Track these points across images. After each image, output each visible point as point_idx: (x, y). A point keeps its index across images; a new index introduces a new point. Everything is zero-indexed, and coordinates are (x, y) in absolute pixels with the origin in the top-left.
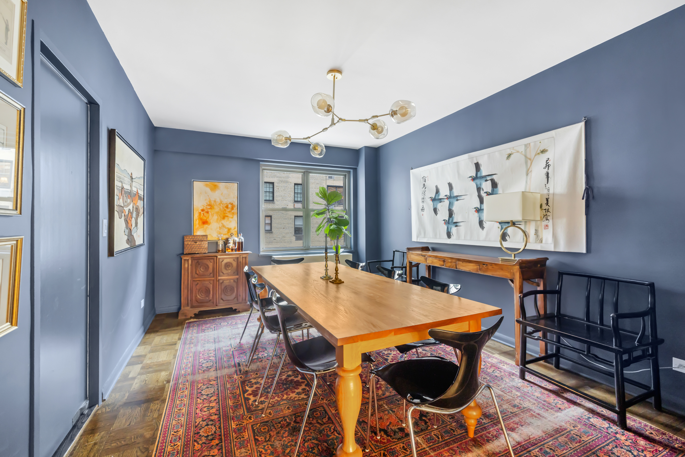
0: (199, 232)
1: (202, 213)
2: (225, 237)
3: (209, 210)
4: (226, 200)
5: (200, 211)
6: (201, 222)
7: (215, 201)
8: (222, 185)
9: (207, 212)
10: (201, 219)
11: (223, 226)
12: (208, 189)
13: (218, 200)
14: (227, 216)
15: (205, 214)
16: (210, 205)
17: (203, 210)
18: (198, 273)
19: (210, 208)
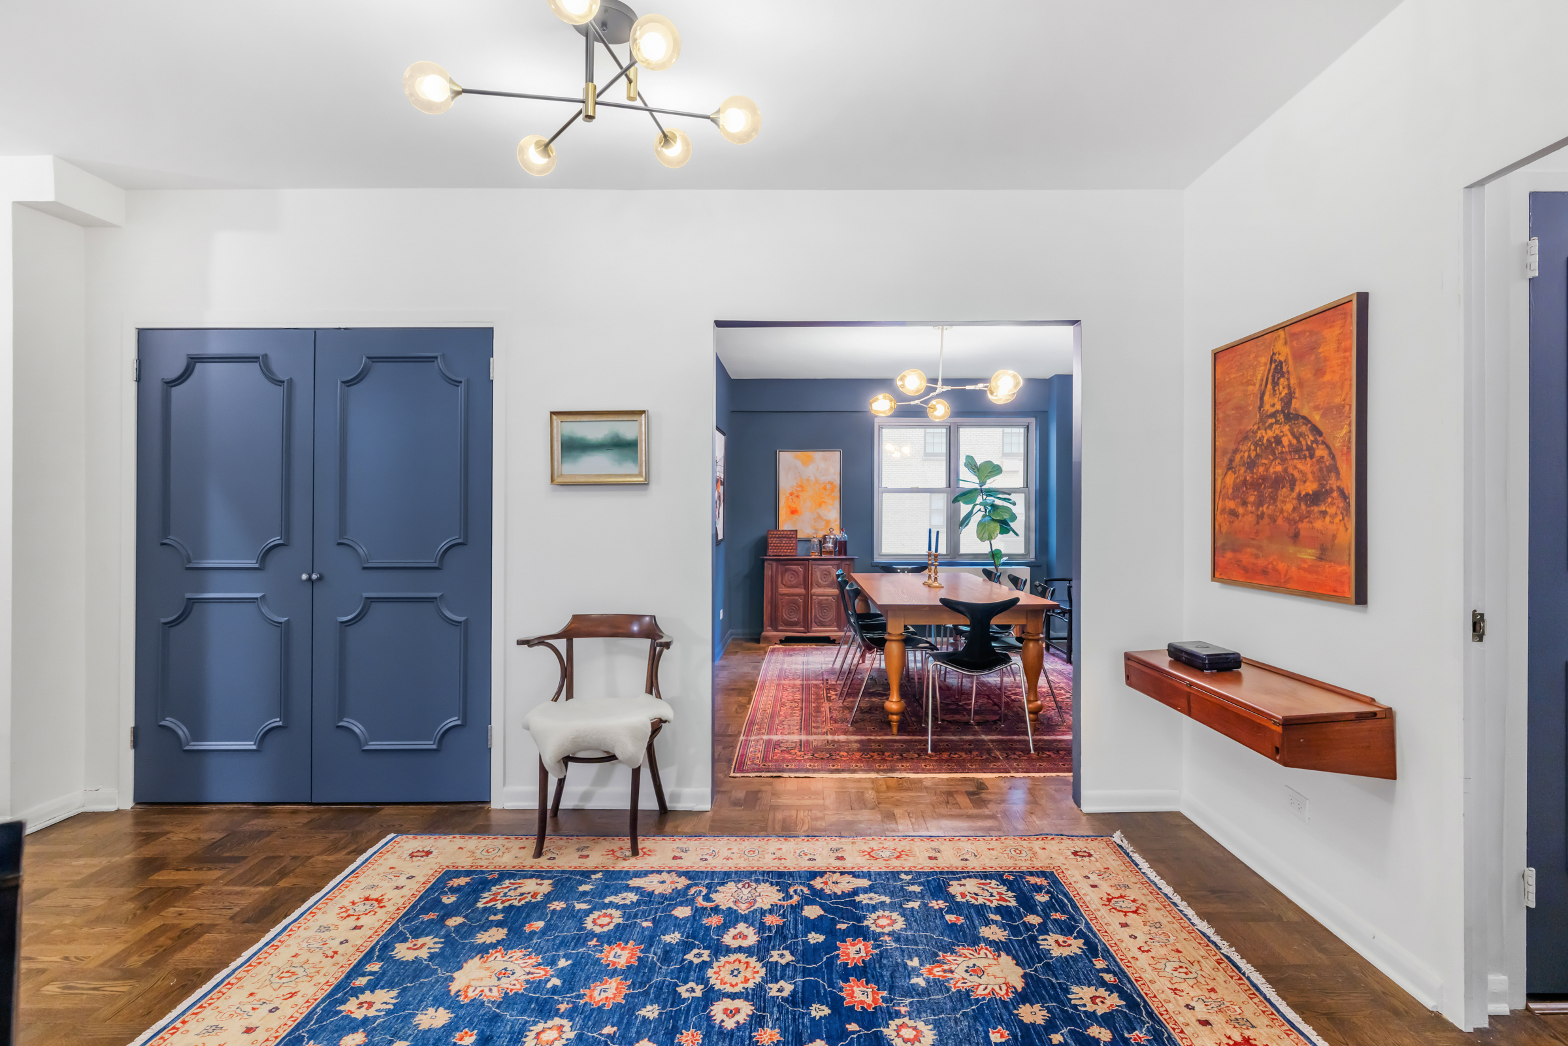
0: (785, 524)
1: (791, 497)
2: (821, 534)
3: (800, 494)
4: (823, 478)
5: (788, 495)
6: (789, 511)
7: (808, 480)
8: (818, 455)
9: (798, 496)
10: (789, 507)
11: (820, 517)
12: (799, 463)
13: (812, 478)
14: (825, 502)
15: (795, 499)
16: (801, 486)
17: (791, 494)
18: (784, 583)
19: (802, 491)
